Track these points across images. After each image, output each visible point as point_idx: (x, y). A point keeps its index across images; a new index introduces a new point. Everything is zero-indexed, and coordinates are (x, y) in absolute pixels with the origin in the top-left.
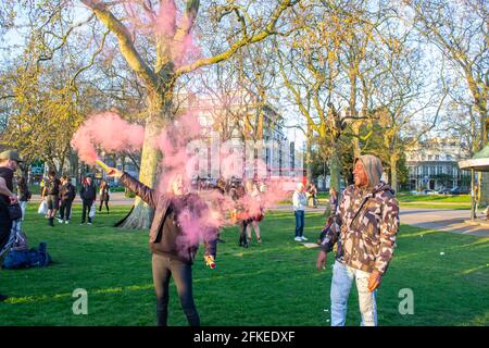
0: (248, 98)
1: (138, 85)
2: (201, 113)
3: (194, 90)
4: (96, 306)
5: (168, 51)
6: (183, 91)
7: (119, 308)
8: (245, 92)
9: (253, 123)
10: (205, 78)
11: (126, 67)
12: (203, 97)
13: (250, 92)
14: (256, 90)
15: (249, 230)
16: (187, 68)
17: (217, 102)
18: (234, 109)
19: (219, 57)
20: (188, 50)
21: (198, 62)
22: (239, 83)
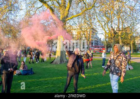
0: (87, 26)
1: (55, 23)
2: (73, 31)
3: (71, 24)
4: (47, 85)
5: (64, 14)
6: (68, 25)
7: (53, 86)
8: (86, 24)
9: (89, 33)
10: (74, 21)
11: (52, 19)
12: (74, 26)
13: (87, 24)
14: (89, 23)
15: (88, 64)
16: (69, 18)
17: (78, 28)
18: (83, 29)
19: (78, 15)
20: (69, 13)
21: (72, 16)
22: (84, 22)
